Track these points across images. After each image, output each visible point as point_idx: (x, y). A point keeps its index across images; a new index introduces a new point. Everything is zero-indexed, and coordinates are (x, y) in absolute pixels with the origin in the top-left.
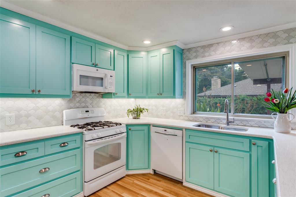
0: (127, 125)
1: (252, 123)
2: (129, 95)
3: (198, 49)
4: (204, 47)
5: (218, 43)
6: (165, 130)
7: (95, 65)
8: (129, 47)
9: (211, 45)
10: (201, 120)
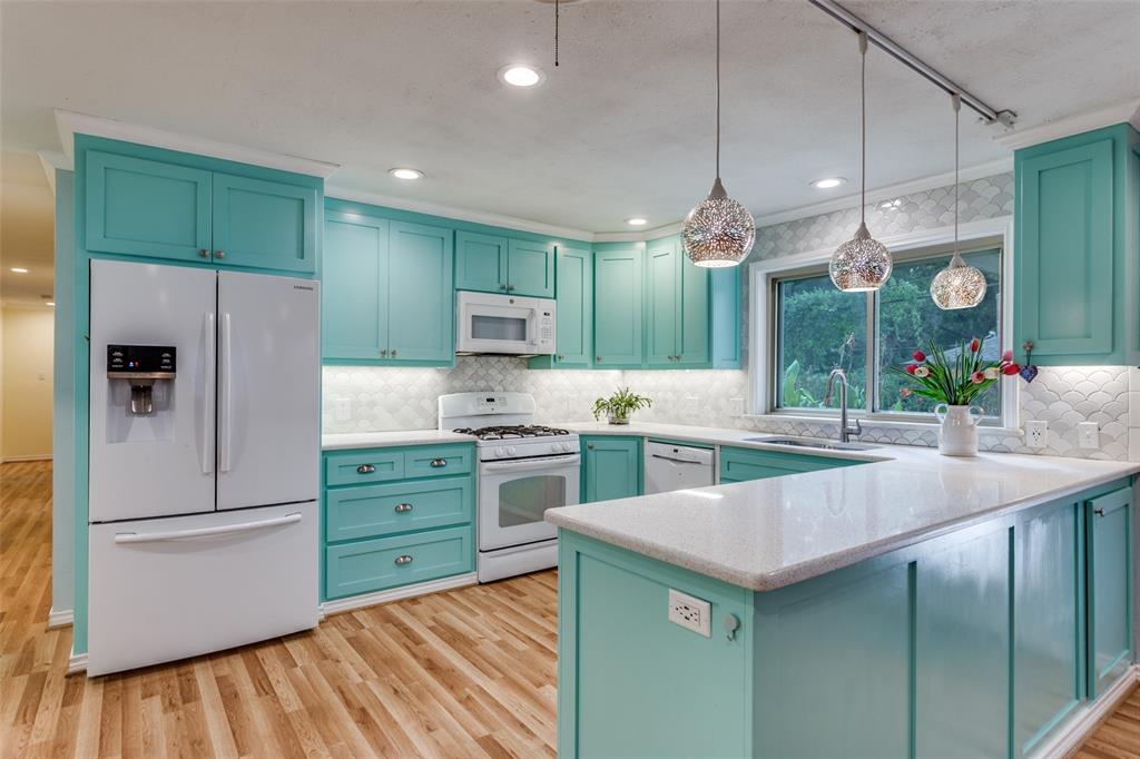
0: (583, 437)
1: (911, 437)
2: (597, 362)
3: (780, 230)
4: (793, 225)
5: (828, 215)
6: (676, 451)
7: (507, 290)
8: (596, 233)
9: (812, 220)
10: (787, 428)
